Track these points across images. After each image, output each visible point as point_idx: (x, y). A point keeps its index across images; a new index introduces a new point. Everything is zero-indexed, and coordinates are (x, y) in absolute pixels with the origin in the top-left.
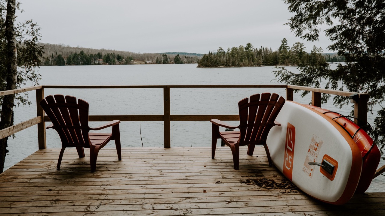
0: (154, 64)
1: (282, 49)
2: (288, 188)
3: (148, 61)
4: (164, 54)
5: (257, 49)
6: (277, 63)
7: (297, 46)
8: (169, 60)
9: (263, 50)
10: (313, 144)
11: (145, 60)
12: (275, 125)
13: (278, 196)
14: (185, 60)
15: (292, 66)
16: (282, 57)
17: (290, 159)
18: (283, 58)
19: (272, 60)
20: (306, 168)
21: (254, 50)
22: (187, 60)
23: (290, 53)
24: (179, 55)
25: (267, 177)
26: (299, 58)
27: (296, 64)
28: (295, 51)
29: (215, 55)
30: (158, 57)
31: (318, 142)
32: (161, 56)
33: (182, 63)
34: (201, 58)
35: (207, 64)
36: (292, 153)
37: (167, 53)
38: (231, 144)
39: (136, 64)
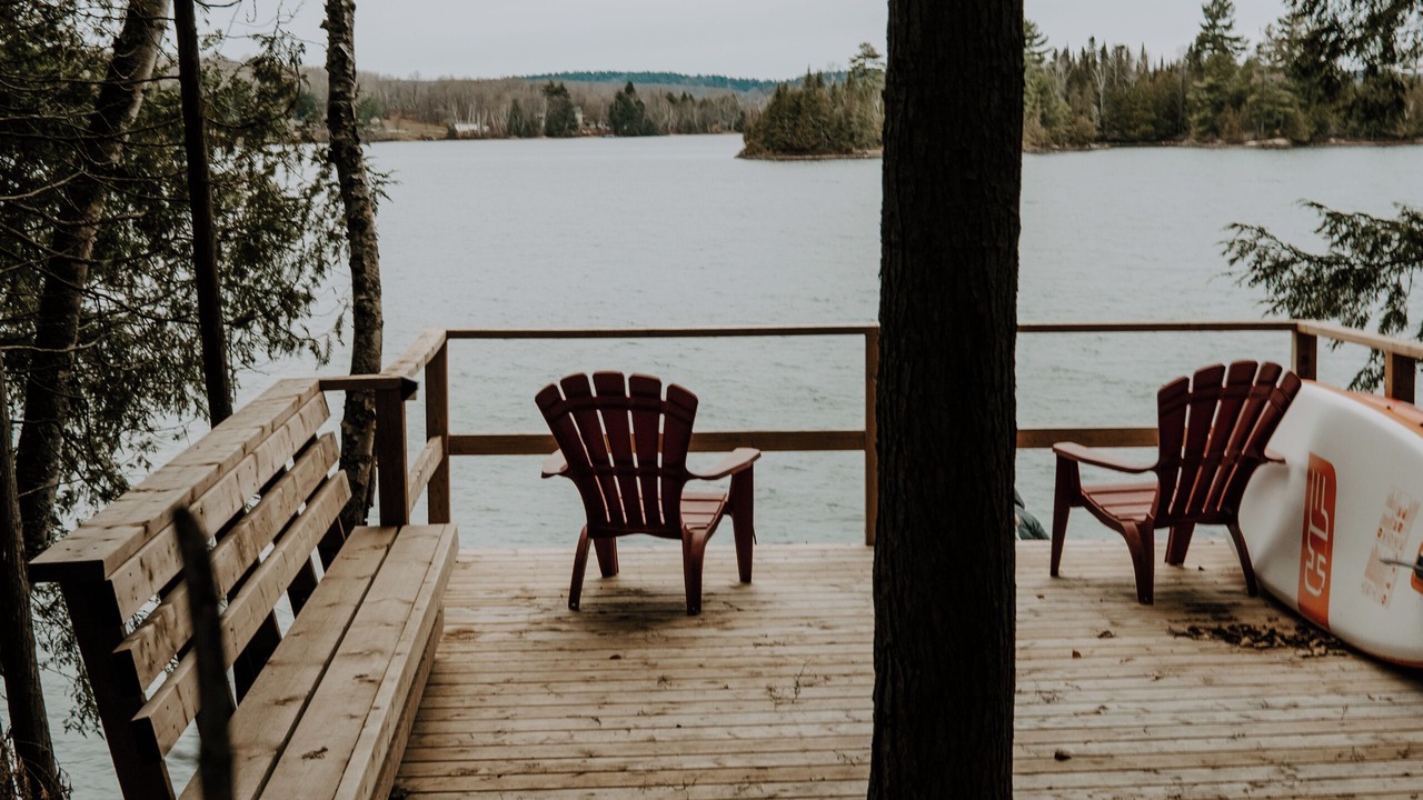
0: (495, 136)
1: (1205, 56)
2: (1318, 645)
3: (464, 119)
4: (552, 85)
5: (1066, 53)
6: (1177, 132)
7: (1286, 37)
8: (579, 117)
9: (1098, 60)
10: (1391, 513)
11: (446, 117)
12: (1267, 460)
13: (1292, 663)
14: (670, 115)
15: (1264, 147)
16: (1204, 96)
17: (1321, 563)
18: (1212, 102)
19: (1153, 116)
20: (1373, 584)
21: (1049, 57)
22: (682, 116)
23: (1250, 77)
24: (637, 86)
25: (1246, 620)
26: (1301, 105)
27: (1283, 135)
28: (1280, 65)
29: (839, 88)
30: (521, 102)
31: (1405, 506)
32: (538, 94)
33: (649, 130)
34: (761, 103)
35: (795, 141)
36: (1325, 547)
37: (566, 75)
38: (1124, 524)
39: (397, 140)
